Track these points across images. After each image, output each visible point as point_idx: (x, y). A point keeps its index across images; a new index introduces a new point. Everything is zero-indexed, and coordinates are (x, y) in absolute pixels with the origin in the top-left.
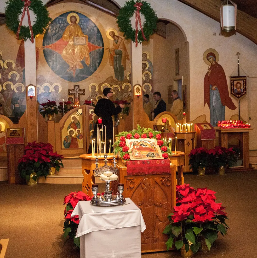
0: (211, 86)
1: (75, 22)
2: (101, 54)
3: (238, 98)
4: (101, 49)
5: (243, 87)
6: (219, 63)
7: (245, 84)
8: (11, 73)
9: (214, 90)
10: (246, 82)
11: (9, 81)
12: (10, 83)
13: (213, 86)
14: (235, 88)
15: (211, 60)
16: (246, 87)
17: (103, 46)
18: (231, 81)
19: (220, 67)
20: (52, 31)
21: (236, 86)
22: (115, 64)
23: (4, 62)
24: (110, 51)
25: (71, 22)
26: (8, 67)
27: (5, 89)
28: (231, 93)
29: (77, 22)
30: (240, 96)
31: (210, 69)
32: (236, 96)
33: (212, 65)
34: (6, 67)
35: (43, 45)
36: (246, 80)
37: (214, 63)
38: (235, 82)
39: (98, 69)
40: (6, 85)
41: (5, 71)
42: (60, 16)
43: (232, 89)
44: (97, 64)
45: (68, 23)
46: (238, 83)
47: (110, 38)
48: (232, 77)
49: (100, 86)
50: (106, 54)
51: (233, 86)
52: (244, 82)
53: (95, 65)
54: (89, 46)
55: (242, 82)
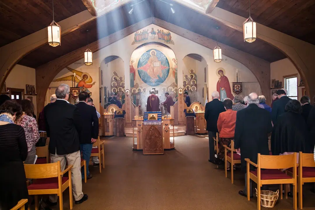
0: (221, 88)
1: (154, 55)
2: (168, 71)
3: (238, 94)
4: (168, 68)
5: (240, 88)
6: (225, 75)
7: (241, 86)
8: (121, 83)
9: (223, 90)
10: (242, 86)
11: (120, 86)
12: (121, 87)
13: (222, 88)
14: (235, 89)
15: (221, 74)
16: (242, 88)
17: (169, 67)
18: (233, 84)
19: (226, 77)
20: (142, 60)
21: (236, 88)
22: (176, 76)
23: (118, 77)
24: (173, 69)
25: (152, 55)
26: (120, 79)
27: (119, 91)
28: (233, 91)
29: (155, 54)
30: (239, 93)
31: (220, 79)
32: (236, 93)
33: (221, 77)
34: (119, 80)
35: (138, 67)
36: (242, 84)
37: (222, 76)
38: (236, 85)
39: (166, 79)
40: (119, 89)
41: (119, 81)
42: (146, 52)
43: (233, 89)
44: (166, 77)
45: (150, 55)
46: (237, 86)
47: (173, 62)
48: (233, 83)
49: (167, 88)
50: (171, 71)
51: (234, 87)
52: (241, 85)
53: (165, 77)
54: (162, 67)
55: (239, 85)
